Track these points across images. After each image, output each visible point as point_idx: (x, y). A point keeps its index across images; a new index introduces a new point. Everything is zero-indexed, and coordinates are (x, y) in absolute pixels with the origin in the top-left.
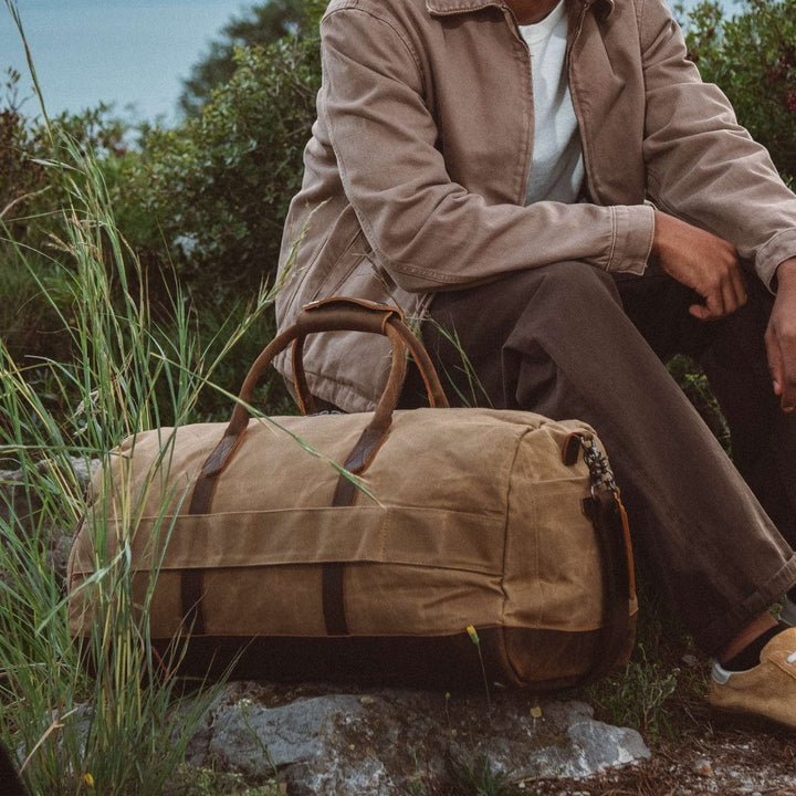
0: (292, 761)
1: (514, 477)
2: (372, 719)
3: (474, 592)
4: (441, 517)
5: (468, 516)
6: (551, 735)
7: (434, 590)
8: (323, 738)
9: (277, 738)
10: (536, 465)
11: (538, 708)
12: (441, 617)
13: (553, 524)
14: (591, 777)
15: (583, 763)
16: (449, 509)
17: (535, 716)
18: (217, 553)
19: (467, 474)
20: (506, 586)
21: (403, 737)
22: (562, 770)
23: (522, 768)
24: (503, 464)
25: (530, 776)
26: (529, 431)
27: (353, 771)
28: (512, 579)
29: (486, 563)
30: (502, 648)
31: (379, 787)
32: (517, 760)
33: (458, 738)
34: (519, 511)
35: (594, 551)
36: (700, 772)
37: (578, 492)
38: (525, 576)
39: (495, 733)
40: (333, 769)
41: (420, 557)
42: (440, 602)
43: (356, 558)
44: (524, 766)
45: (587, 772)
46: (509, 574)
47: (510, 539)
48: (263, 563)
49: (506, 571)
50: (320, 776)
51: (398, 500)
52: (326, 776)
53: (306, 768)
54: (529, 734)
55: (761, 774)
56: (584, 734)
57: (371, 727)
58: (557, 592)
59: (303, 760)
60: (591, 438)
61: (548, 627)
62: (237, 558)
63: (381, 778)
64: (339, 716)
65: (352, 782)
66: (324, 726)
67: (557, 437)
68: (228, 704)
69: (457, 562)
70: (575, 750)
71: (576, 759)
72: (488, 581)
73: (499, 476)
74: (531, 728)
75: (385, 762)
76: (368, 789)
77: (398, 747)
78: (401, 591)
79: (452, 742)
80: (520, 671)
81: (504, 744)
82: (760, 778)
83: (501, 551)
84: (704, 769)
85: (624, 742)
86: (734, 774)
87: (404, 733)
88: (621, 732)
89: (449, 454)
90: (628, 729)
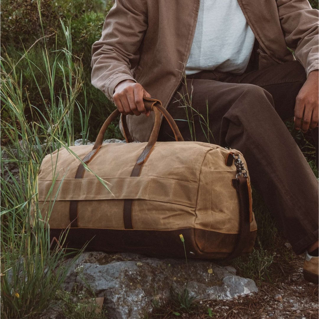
0: (106, 288)
1: (203, 168)
2: (140, 272)
3: (183, 214)
4: (172, 183)
5: (183, 183)
6: (216, 281)
7: (167, 212)
8: (119, 280)
9: (102, 278)
10: (213, 163)
11: (211, 270)
12: (169, 223)
13: (218, 188)
14: (231, 300)
15: (228, 294)
16: (175, 179)
17: (210, 273)
18: (84, 194)
19: (184, 166)
20: (197, 212)
21: (153, 280)
22: (219, 296)
23: (202, 295)
24: (198, 162)
25: (205, 299)
26: (211, 150)
27: (131, 294)
28: (200, 210)
29: (189, 202)
30: (193, 237)
31: (141, 301)
32: (201, 291)
33: (177, 282)
34: (204, 182)
35: (236, 201)
36: (277, 299)
37: (231, 176)
38: (205, 209)
39: (192, 280)
40: (122, 293)
41: (162, 198)
42: (169, 217)
43: (137, 198)
44: (204, 294)
45: (230, 297)
46: (198, 207)
47: (200, 193)
48: (101, 199)
49: (197, 206)
50: (117, 296)
51: (156, 175)
52: (119, 296)
53: (111, 292)
54: (207, 280)
55: (303, 301)
56: (230, 281)
57: (140, 276)
58: (218, 216)
59: (110, 289)
60: (238, 155)
61: (214, 230)
62: (91, 197)
63: (142, 297)
64: (126, 270)
65: (130, 299)
66: (120, 275)
67: (223, 153)
68: (84, 262)
69: (177, 201)
70: (225, 288)
71: (225, 292)
72: (189, 210)
73: (197, 167)
74: (208, 278)
75: (145, 290)
76: (137, 302)
77: (151, 284)
78: (154, 212)
79: (174, 283)
80: (200, 248)
81: (196, 284)
82: (302, 303)
83: (196, 197)
84: (279, 299)
85: (247, 285)
86: (292, 301)
87: (154, 278)
88: (246, 280)
89: (178, 158)
90: (249, 279)
